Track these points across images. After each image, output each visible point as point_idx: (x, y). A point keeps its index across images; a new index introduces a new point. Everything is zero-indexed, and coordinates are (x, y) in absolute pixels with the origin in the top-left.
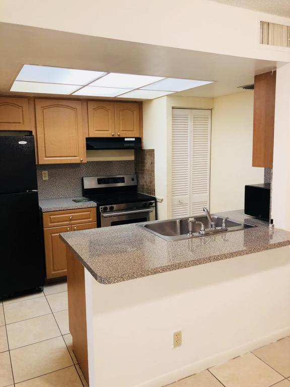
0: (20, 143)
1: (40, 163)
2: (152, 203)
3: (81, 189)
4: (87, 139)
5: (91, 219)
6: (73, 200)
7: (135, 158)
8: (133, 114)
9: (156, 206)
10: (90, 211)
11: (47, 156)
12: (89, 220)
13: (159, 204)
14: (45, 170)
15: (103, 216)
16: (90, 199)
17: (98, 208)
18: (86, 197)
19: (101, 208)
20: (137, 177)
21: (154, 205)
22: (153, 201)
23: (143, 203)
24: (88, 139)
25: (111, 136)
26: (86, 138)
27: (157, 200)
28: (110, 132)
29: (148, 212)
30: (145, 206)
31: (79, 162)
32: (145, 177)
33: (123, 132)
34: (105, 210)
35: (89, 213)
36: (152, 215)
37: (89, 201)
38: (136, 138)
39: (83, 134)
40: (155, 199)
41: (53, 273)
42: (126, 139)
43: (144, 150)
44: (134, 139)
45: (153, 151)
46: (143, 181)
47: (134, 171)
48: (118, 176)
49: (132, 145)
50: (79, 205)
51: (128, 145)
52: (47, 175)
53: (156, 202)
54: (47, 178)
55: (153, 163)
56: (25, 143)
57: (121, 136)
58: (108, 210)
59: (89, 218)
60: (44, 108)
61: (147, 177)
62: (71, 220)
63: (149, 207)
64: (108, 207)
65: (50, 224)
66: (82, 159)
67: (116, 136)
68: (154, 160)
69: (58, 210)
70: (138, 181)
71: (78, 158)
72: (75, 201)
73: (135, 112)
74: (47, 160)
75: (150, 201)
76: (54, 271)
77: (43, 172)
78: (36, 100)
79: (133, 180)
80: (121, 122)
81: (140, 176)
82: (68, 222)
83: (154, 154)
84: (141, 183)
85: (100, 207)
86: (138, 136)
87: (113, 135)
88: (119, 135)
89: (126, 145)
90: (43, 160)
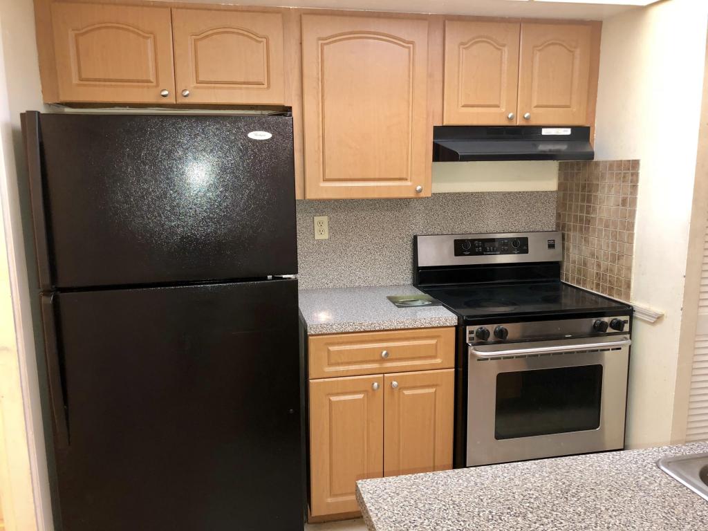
1: (310, 196)
2: (621, 324)
5: (438, 361)
6: (390, 298)
7: (560, 185)
8: (573, 57)
9: (632, 333)
10: (438, 337)
11: (327, 177)
12: (433, 361)
14: (322, 213)
15: (473, 355)
16: (437, 298)
17: (460, 330)
18: (424, 290)
19: (471, 332)
20: (565, 239)
21: (626, 328)
23: (594, 320)
24: (440, 132)
25: (505, 123)
26: (435, 128)
27: (637, 315)
28: (503, 109)
30: (598, 332)
31: (412, 195)
32: (594, 240)
33: (540, 111)
34: (482, 339)
35: (434, 341)
37: (433, 304)
38: (573, 128)
39: (428, 115)
40: (629, 311)
41: (329, 500)
42: (545, 132)
43: (600, 163)
44: (568, 132)
46: (586, 252)
47: (554, 221)
48: (509, 235)
49: (563, 147)
50: (403, 317)
51: (550, 146)
52: (326, 227)
53: (632, 320)
54: (325, 236)
55: (629, 202)
57: (533, 122)
58: (491, 338)
59: (435, 357)
60: (325, 41)
61: (600, 241)
62: (383, 360)
64: (491, 328)
65: (327, 369)
66: (419, 188)
67: (520, 122)
69: (349, 329)
70: (566, 249)
71: (408, 183)
72: (395, 301)
73: (578, 52)
74: (326, 189)
75: (614, 317)
76: (332, 495)
77: (317, 219)
78: (305, 19)
82: (376, 366)
84: (575, 256)
85: (468, 328)
86: (579, 121)
87: (511, 119)
88: (527, 119)
89: (543, 148)
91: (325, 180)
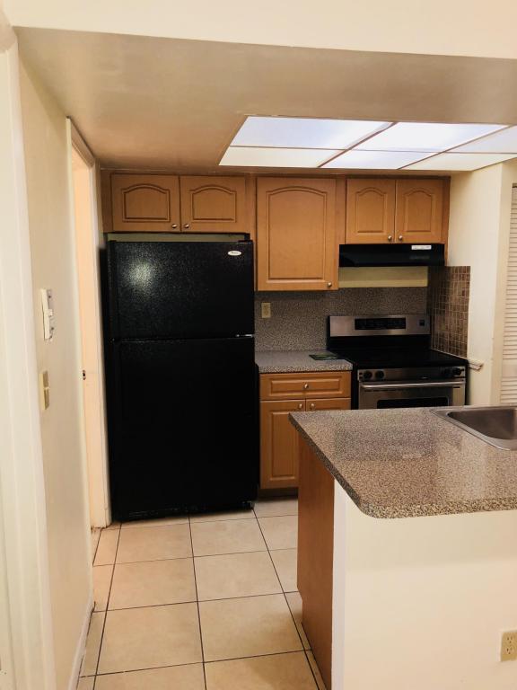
0: (230, 253)
1: (259, 289)
2: (460, 371)
3: (325, 337)
4: (342, 247)
5: (341, 392)
6: (311, 356)
7: (429, 283)
8: (432, 200)
9: (467, 377)
10: (340, 377)
11: (271, 277)
12: (338, 392)
13: (474, 374)
14: (267, 301)
15: (362, 388)
16: (341, 355)
17: (354, 373)
18: (333, 351)
19: (361, 374)
20: (432, 319)
21: (463, 374)
22: (461, 368)
23: (442, 369)
24: (344, 249)
25: (387, 242)
27: (471, 366)
28: (385, 234)
29: (450, 388)
30: (445, 377)
31: (325, 288)
32: (448, 318)
33: (410, 234)
34: (367, 378)
35: (337, 380)
36: (458, 394)
37: (339, 358)
38: (433, 245)
39: (335, 237)
40: (466, 363)
41: (271, 479)
42: (414, 248)
43: (449, 268)
44: (429, 247)
45: (468, 269)
46: (443, 327)
47: (425, 307)
48: (393, 316)
49: (427, 258)
50: (320, 365)
51: (417, 258)
52: (269, 310)
53: (468, 369)
54: (269, 316)
55: (465, 293)
56: (239, 253)
57: (405, 242)
58: (373, 377)
59: (338, 390)
60: (271, 193)
61: (451, 319)
62: (305, 390)
63: (453, 379)
64: (374, 371)
65: (270, 395)
66: (330, 284)
67: (396, 242)
68: (468, 287)
69: (285, 370)
70: (432, 327)
71: (323, 281)
72: (314, 357)
73: (434, 197)
74: (271, 284)
75: (455, 366)
76: (274, 476)
77: (263, 304)
78: (259, 179)
79: (422, 324)
80: (407, 217)
81: (437, 317)
82: (300, 394)
83: (469, 275)
84: (437, 330)
85: (359, 372)
86: (437, 240)
87: (390, 240)
88: (401, 240)
89: (413, 258)
90: (265, 283)
91: (270, 279)
